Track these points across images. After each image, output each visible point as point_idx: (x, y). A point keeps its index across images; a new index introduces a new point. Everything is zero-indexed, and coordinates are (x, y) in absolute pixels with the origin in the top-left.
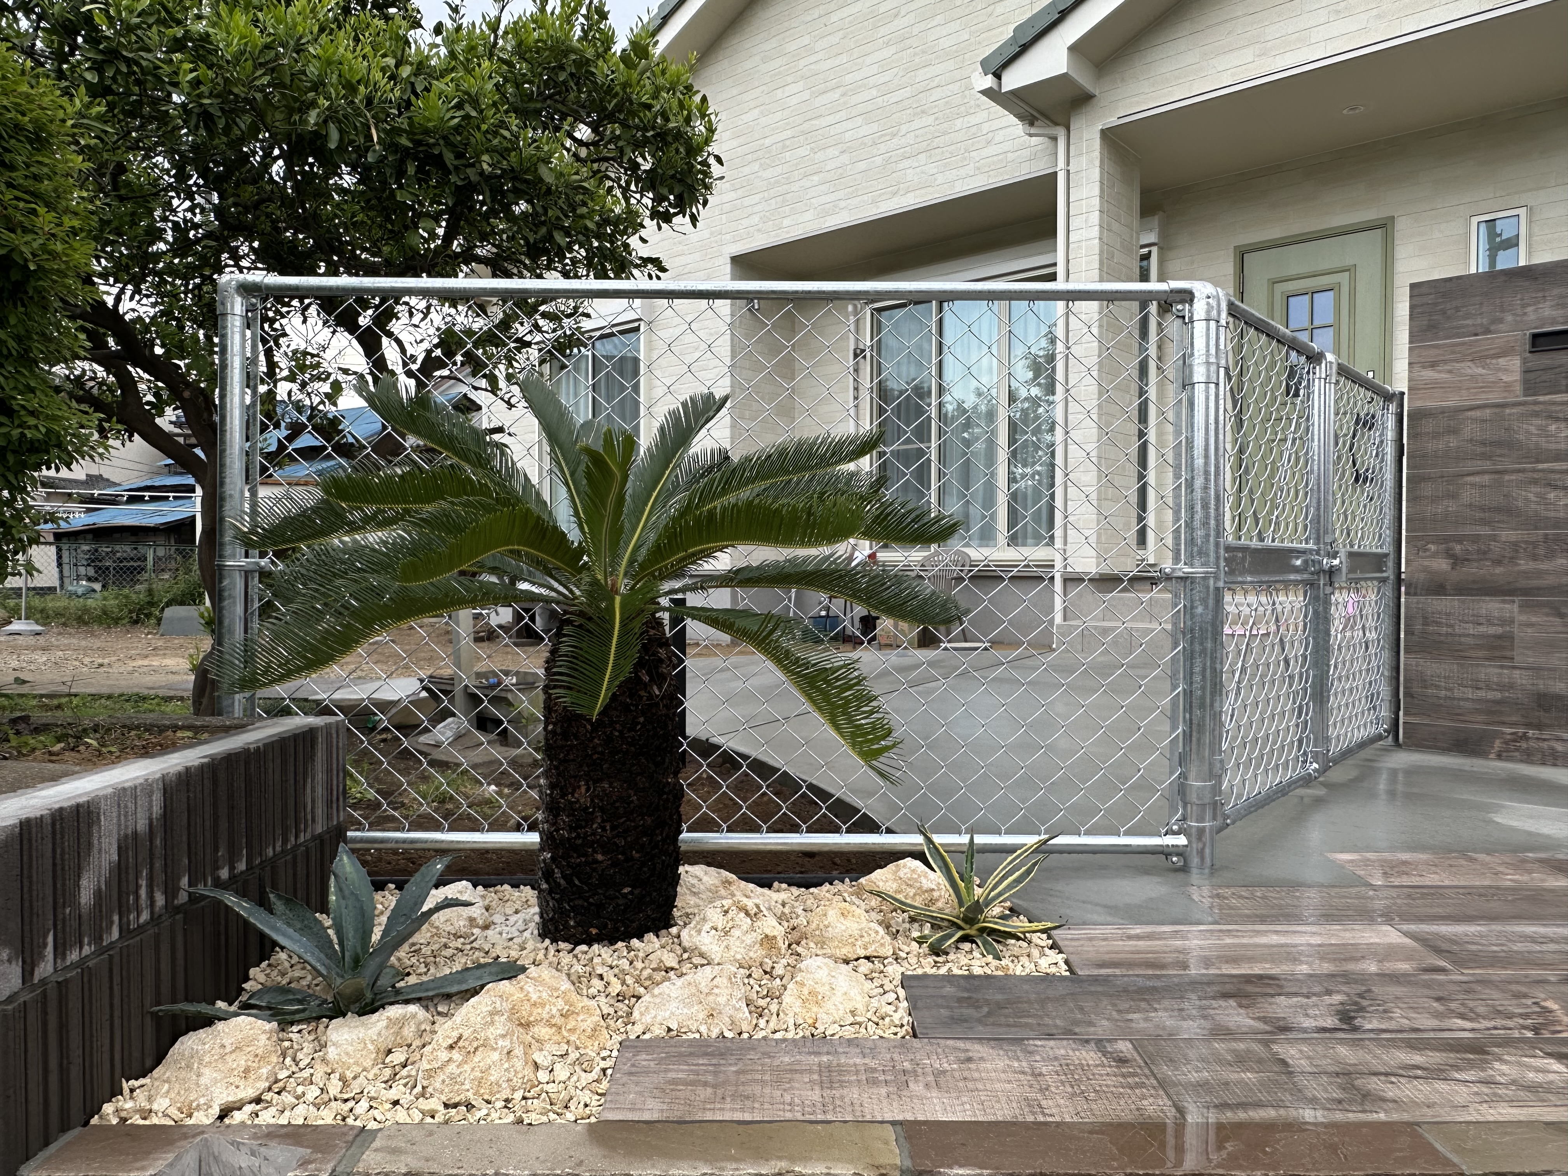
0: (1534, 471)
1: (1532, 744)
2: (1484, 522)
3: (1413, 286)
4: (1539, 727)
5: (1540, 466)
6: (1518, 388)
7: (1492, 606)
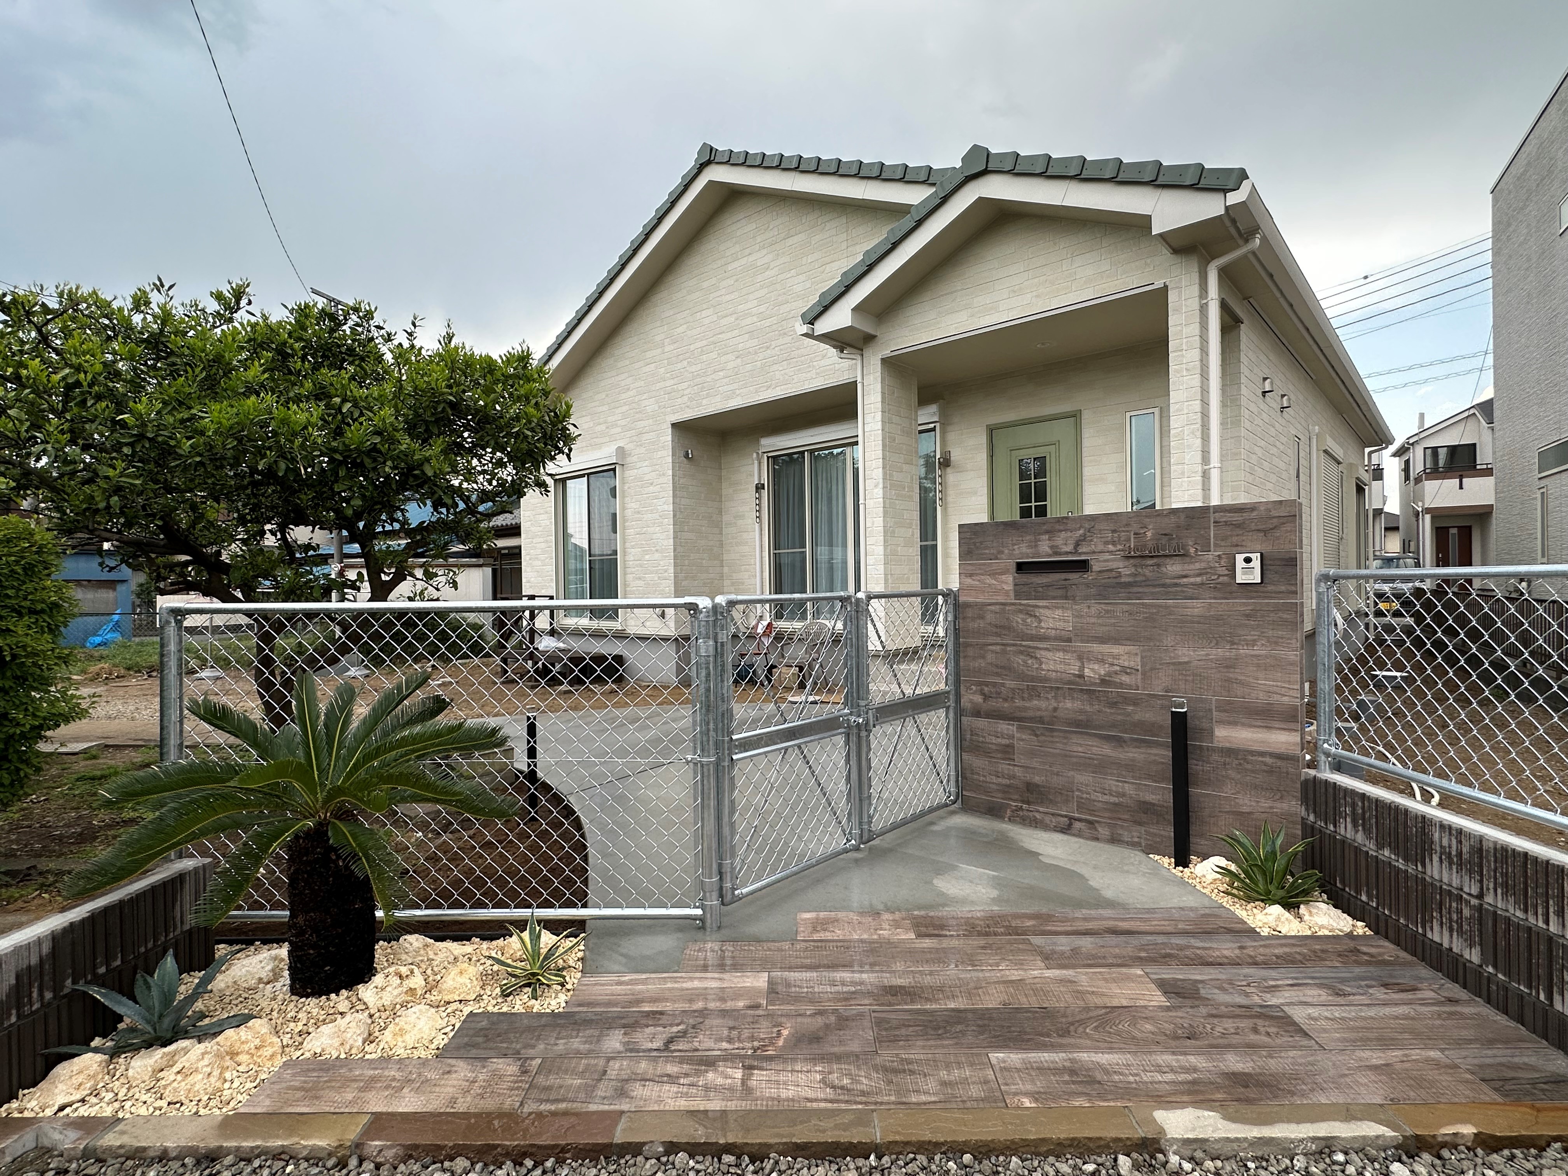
0: (1021, 645)
1: (1025, 813)
2: (998, 675)
3: (961, 526)
4: (1028, 803)
5: (1024, 643)
6: (1012, 594)
7: (1004, 727)
